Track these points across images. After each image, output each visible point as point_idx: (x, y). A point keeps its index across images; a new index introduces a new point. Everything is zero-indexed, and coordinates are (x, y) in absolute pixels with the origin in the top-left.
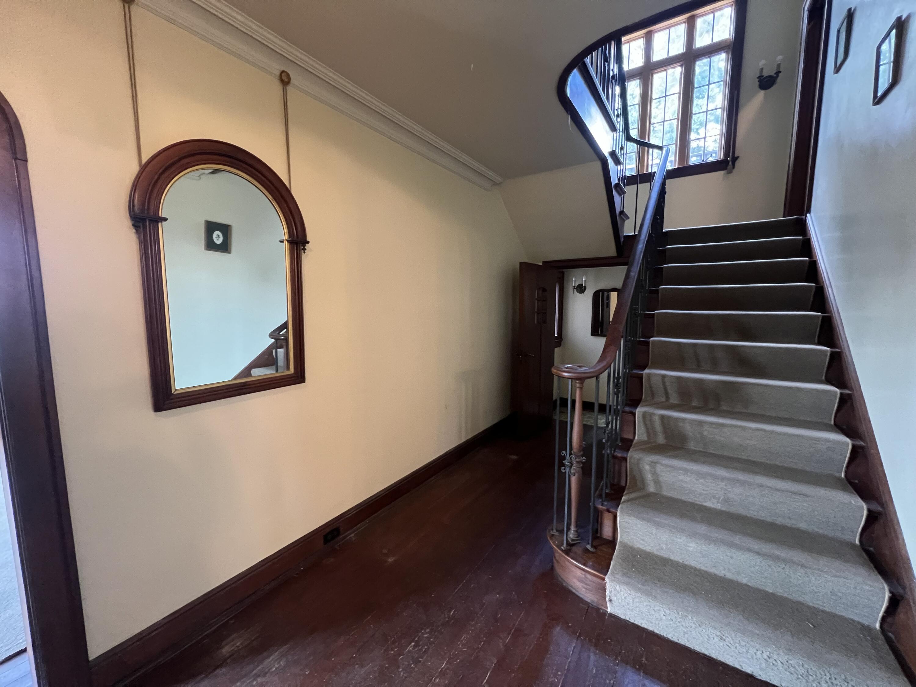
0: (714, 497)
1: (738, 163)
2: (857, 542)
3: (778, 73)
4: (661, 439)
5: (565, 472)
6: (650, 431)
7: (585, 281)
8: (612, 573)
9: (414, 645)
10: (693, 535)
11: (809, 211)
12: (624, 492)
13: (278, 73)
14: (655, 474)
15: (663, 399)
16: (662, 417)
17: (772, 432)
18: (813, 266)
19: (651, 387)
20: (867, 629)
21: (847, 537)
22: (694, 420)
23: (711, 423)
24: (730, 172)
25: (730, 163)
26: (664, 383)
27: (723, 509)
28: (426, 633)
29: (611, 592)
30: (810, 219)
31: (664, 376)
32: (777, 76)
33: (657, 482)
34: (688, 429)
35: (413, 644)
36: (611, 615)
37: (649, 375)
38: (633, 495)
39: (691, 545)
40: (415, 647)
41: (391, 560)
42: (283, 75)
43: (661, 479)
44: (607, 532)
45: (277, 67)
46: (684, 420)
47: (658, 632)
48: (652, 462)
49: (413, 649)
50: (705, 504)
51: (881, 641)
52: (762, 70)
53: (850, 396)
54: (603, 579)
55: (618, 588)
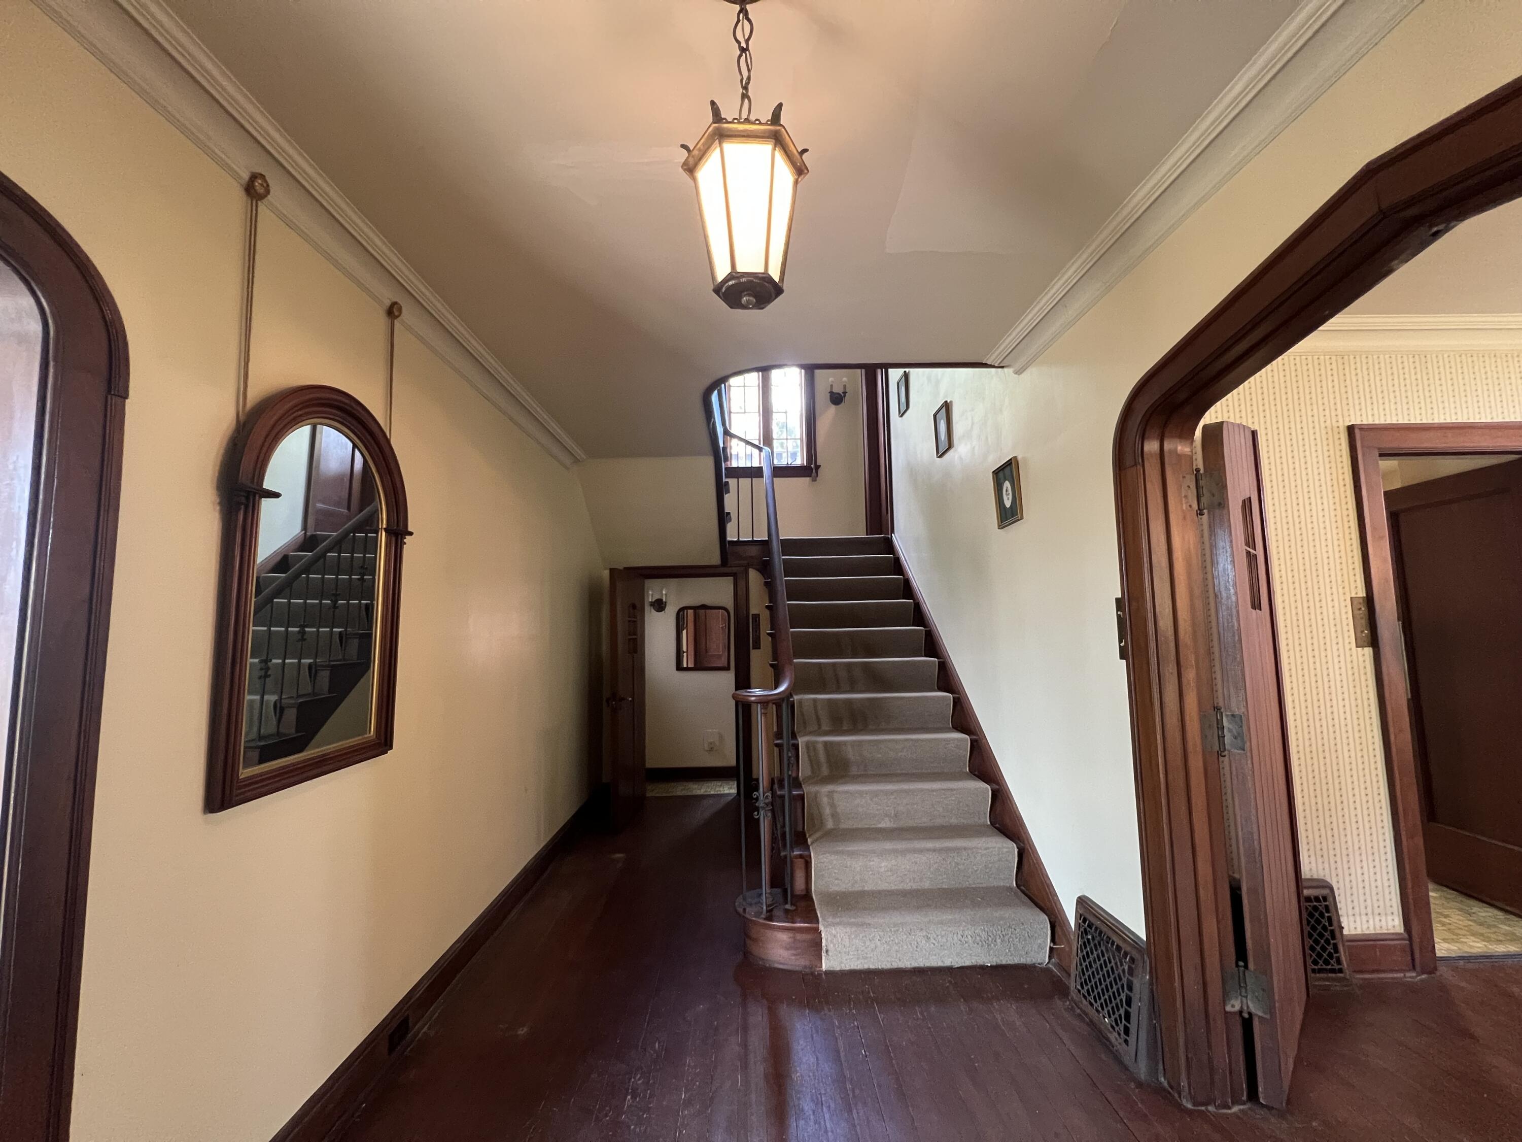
0: (886, 815)
1: (820, 471)
2: (989, 823)
3: (845, 393)
4: (825, 771)
5: (759, 819)
6: (814, 763)
7: (666, 595)
8: (824, 919)
9: (631, 1098)
10: (882, 854)
11: (893, 531)
12: (805, 835)
13: (388, 303)
14: (833, 806)
15: (816, 728)
16: (826, 744)
17: (917, 740)
18: (907, 583)
19: (803, 715)
20: (1010, 889)
21: (981, 821)
22: (854, 741)
23: (870, 741)
24: (814, 480)
25: (814, 471)
26: (815, 707)
27: (895, 826)
28: (639, 1079)
29: (827, 940)
30: (898, 539)
31: (815, 700)
32: (845, 396)
33: (835, 815)
34: (851, 754)
35: (629, 1097)
36: (828, 973)
37: (800, 702)
38: (817, 835)
39: (883, 865)
40: (634, 1098)
41: (523, 1031)
42: (396, 306)
43: (839, 810)
44: (799, 884)
45: (388, 296)
46: (845, 743)
47: (874, 967)
48: (829, 792)
49: (633, 1102)
50: (880, 826)
51: (1020, 893)
52: (832, 386)
53: (959, 698)
54: (817, 929)
55: (834, 932)
